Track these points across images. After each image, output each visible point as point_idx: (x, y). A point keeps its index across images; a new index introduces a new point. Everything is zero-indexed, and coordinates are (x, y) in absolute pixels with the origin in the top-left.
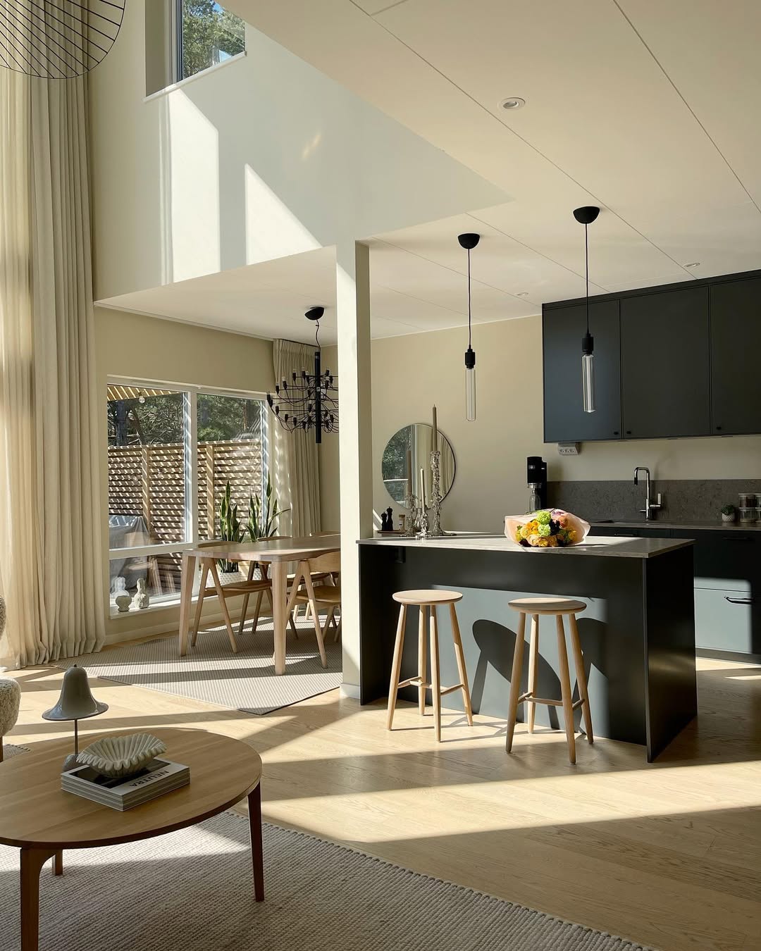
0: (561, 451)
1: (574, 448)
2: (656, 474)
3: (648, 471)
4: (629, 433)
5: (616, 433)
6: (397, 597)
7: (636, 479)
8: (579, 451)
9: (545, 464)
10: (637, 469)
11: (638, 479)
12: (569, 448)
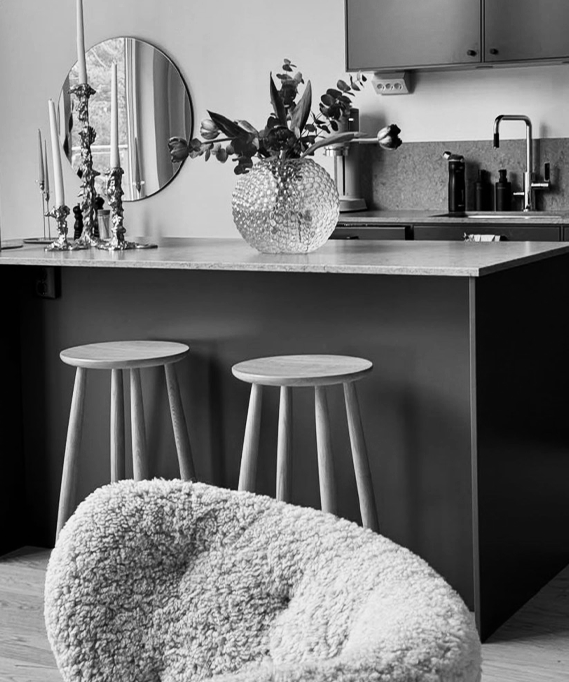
0: (379, 86)
1: (401, 81)
2: (544, 129)
3: (528, 123)
4: (495, 52)
5: (473, 53)
6: (67, 357)
7: (497, 136)
8: (411, 89)
9: (357, 111)
10: (499, 118)
11: (501, 138)
12: (392, 82)
